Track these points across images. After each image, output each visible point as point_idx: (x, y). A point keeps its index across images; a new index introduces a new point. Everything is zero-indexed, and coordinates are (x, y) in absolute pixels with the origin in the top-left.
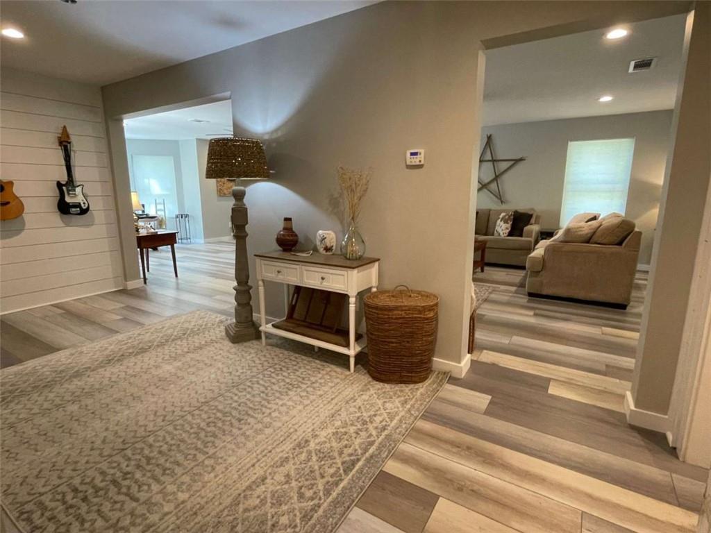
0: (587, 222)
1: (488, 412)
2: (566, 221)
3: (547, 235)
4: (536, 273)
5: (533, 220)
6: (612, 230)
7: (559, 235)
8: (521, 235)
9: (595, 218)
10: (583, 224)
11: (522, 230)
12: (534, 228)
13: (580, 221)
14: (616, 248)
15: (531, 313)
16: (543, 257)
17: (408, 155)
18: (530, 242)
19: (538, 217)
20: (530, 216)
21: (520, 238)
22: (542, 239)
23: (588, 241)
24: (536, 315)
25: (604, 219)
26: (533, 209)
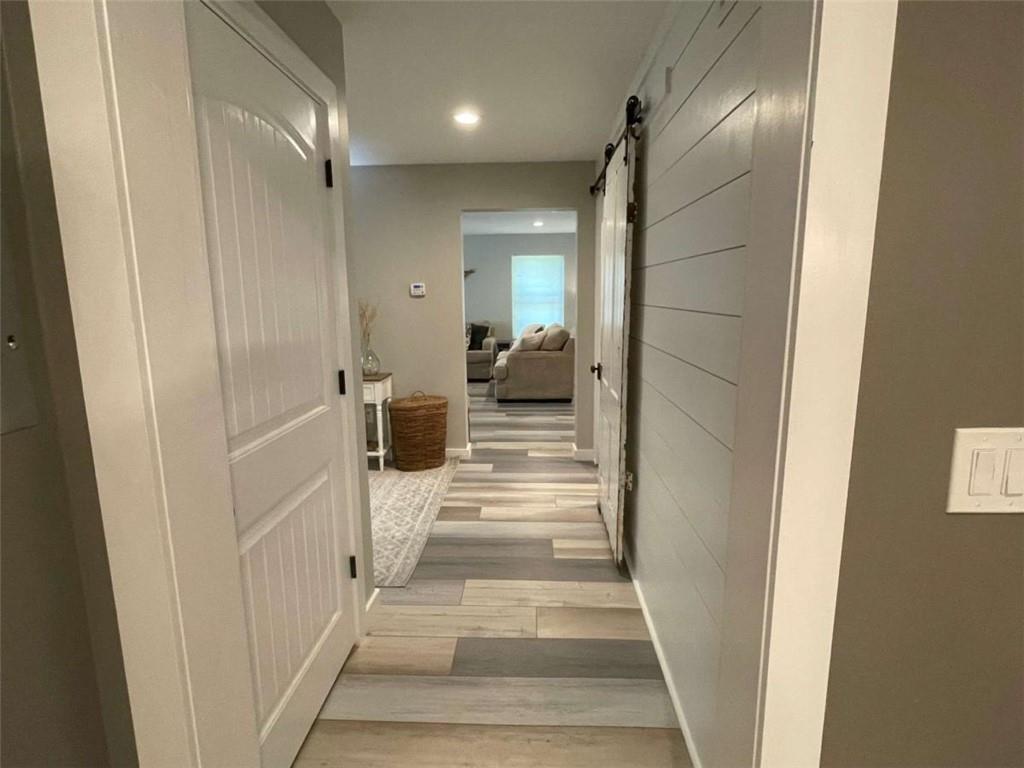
0: (537, 332)
1: (494, 471)
2: (519, 334)
3: (505, 346)
4: (502, 381)
5: (489, 334)
6: (554, 339)
7: (516, 345)
8: (480, 349)
9: (541, 329)
10: (533, 334)
11: (481, 343)
12: (491, 341)
13: (530, 332)
14: (559, 353)
15: (504, 414)
16: (506, 366)
17: (412, 288)
18: (489, 354)
19: (493, 329)
20: (487, 329)
21: (479, 351)
22: (500, 350)
23: (539, 349)
24: (508, 415)
25: (548, 330)
26: (487, 322)
